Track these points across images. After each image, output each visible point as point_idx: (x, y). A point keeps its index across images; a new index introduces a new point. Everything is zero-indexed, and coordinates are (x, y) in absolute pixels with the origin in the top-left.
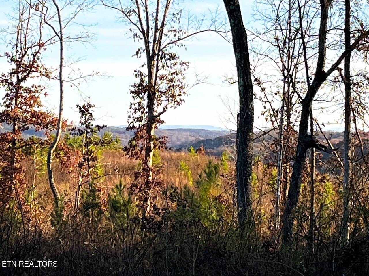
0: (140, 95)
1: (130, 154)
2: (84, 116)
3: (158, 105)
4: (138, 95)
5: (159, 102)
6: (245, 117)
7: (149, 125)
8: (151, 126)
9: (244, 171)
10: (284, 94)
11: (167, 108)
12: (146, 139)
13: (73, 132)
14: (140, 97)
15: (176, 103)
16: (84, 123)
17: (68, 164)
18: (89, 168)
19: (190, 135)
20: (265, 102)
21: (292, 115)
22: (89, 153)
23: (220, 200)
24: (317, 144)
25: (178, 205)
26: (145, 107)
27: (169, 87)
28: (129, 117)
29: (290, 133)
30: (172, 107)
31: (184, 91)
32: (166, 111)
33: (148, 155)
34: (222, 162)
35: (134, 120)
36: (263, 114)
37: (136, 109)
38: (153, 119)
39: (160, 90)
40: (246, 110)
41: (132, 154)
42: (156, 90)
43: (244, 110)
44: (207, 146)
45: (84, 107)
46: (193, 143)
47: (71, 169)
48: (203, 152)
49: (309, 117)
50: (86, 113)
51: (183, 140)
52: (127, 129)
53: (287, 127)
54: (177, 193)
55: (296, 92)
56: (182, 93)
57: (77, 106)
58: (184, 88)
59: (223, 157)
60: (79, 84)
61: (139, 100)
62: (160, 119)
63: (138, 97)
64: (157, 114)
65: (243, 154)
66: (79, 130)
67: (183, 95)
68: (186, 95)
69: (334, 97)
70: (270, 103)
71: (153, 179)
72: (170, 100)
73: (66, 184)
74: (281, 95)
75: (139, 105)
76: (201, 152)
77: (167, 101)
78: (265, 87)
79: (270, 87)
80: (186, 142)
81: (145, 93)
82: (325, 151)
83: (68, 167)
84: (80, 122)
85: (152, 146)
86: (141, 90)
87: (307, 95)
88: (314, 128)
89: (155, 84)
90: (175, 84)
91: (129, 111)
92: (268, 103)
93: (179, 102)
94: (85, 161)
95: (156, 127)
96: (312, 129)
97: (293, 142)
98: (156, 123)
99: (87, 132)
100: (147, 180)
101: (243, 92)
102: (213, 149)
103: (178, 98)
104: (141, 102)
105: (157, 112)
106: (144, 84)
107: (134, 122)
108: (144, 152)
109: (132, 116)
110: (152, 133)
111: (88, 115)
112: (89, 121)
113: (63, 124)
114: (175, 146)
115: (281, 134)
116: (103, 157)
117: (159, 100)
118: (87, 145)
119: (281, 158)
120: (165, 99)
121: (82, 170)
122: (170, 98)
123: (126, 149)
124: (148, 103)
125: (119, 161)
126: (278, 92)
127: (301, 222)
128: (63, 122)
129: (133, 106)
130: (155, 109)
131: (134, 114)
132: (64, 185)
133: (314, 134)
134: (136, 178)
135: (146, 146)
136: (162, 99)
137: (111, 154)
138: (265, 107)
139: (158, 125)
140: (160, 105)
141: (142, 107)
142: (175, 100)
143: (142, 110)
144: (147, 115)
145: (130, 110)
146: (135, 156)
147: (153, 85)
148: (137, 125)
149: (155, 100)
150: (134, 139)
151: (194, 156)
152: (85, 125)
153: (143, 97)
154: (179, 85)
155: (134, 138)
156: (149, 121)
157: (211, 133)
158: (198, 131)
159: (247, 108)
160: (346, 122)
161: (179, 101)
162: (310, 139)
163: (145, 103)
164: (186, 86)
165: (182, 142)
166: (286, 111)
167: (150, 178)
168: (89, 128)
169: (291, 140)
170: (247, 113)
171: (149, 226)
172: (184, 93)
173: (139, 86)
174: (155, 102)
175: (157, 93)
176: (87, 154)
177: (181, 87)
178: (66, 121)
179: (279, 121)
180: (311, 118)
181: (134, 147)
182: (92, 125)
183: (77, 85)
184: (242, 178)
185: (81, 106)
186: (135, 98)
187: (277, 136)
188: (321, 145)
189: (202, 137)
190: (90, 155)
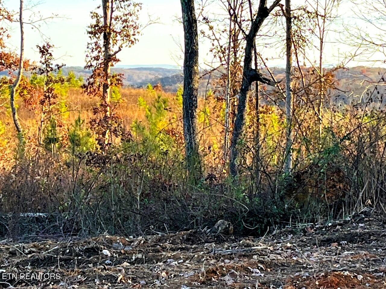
0: (96, 35)
1: (89, 91)
2: (44, 56)
3: (114, 45)
4: (95, 35)
5: (115, 41)
6: (190, 52)
7: (106, 64)
8: (108, 64)
9: (190, 105)
10: (230, 32)
11: (122, 47)
12: (104, 76)
13: (34, 71)
14: (96, 37)
15: (130, 42)
16: (44, 62)
17: (32, 102)
18: (50, 105)
19: (150, 74)
20: (214, 40)
21: (239, 52)
22: (50, 91)
23: (174, 132)
24: (261, 77)
25: (122, 139)
26: (102, 46)
27: (124, 27)
28: (87, 56)
29: (237, 68)
30: (127, 46)
31: (138, 30)
32: (121, 50)
33: (105, 91)
34: (177, 98)
35: (92, 59)
36: (211, 51)
37: (93, 49)
38: (109, 58)
39: (115, 30)
40: (191, 45)
41: (90, 91)
42: (111, 30)
43: (189, 45)
44: (165, 84)
45: (44, 47)
46: (153, 80)
47: (34, 106)
48: (159, 88)
49: (253, 52)
50: (46, 53)
51: (144, 78)
52: (85, 67)
53: (234, 63)
54: (121, 127)
55: (242, 30)
56: (136, 33)
57: (38, 46)
58: (138, 28)
59: (179, 93)
60: (40, 26)
61: (95, 40)
62: (115, 57)
63: (95, 37)
64: (113, 53)
65: (189, 88)
66: (40, 69)
67: (137, 34)
68: (140, 34)
69: (276, 32)
70: (218, 41)
71: (110, 115)
72: (125, 40)
73: (32, 120)
74: (228, 33)
75: (96, 45)
76: (158, 89)
77: (122, 41)
78: (212, 26)
79: (218, 25)
80: (146, 80)
81: (100, 33)
82: (269, 84)
83: (31, 104)
84: (41, 62)
85: (109, 83)
86: (98, 30)
87: (251, 31)
88: (257, 62)
89: (110, 25)
90: (129, 25)
91: (87, 51)
92: (216, 41)
93: (133, 42)
94: (46, 98)
95: (112, 65)
96: (256, 64)
97: (240, 77)
98: (112, 61)
99: (48, 71)
100: (105, 115)
101: (188, 27)
102: (171, 85)
103: (132, 38)
104: (97, 42)
105: (113, 51)
106: (100, 25)
107: (92, 61)
108: (101, 89)
109: (89, 55)
110: (109, 71)
111: (48, 55)
112: (49, 61)
113: (25, 64)
114: (137, 84)
115: (229, 70)
116: (67, 95)
117: (115, 40)
118: (47, 84)
119: (229, 92)
120: (120, 39)
121: (44, 107)
122: (125, 38)
123: (84, 86)
124: (104, 42)
125: (82, 98)
126: (225, 30)
127: (244, 154)
128: (25, 63)
129: (90, 46)
130: (111, 48)
131: (91, 53)
132: (31, 121)
133: (258, 68)
134: (95, 113)
135: (103, 83)
136: (117, 38)
137: (75, 92)
138: (213, 45)
139: (114, 63)
140: (115, 44)
141: (99, 47)
142: (130, 40)
143: (99, 49)
144: (103, 54)
145: (88, 49)
146: (93, 93)
147: (109, 25)
148: (94, 63)
149: (111, 39)
150: (91, 77)
151: (152, 92)
152: (45, 64)
153: (99, 37)
154: (132, 26)
155: (92, 75)
156: (105, 59)
157: (169, 71)
158: (157, 70)
159: (191, 42)
160: (287, 55)
161: (134, 40)
162: (254, 73)
163: (101, 42)
164: (139, 26)
165: (143, 80)
166: (232, 48)
167: (108, 113)
168: (50, 67)
169: (238, 74)
170: (192, 48)
171: (95, 161)
172: (138, 32)
173: (95, 26)
174: (111, 41)
175: (112, 33)
176: (48, 92)
177: (135, 27)
178: (28, 61)
179: (226, 57)
180: (255, 52)
181: (92, 84)
182: (52, 64)
183: (37, 26)
184: (188, 112)
185: (41, 46)
186: (92, 38)
187: (225, 72)
188: (264, 79)
189: (161, 75)
190: (51, 93)
